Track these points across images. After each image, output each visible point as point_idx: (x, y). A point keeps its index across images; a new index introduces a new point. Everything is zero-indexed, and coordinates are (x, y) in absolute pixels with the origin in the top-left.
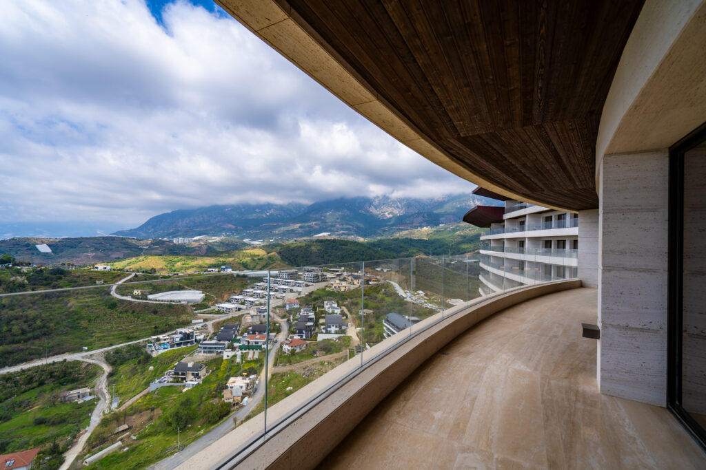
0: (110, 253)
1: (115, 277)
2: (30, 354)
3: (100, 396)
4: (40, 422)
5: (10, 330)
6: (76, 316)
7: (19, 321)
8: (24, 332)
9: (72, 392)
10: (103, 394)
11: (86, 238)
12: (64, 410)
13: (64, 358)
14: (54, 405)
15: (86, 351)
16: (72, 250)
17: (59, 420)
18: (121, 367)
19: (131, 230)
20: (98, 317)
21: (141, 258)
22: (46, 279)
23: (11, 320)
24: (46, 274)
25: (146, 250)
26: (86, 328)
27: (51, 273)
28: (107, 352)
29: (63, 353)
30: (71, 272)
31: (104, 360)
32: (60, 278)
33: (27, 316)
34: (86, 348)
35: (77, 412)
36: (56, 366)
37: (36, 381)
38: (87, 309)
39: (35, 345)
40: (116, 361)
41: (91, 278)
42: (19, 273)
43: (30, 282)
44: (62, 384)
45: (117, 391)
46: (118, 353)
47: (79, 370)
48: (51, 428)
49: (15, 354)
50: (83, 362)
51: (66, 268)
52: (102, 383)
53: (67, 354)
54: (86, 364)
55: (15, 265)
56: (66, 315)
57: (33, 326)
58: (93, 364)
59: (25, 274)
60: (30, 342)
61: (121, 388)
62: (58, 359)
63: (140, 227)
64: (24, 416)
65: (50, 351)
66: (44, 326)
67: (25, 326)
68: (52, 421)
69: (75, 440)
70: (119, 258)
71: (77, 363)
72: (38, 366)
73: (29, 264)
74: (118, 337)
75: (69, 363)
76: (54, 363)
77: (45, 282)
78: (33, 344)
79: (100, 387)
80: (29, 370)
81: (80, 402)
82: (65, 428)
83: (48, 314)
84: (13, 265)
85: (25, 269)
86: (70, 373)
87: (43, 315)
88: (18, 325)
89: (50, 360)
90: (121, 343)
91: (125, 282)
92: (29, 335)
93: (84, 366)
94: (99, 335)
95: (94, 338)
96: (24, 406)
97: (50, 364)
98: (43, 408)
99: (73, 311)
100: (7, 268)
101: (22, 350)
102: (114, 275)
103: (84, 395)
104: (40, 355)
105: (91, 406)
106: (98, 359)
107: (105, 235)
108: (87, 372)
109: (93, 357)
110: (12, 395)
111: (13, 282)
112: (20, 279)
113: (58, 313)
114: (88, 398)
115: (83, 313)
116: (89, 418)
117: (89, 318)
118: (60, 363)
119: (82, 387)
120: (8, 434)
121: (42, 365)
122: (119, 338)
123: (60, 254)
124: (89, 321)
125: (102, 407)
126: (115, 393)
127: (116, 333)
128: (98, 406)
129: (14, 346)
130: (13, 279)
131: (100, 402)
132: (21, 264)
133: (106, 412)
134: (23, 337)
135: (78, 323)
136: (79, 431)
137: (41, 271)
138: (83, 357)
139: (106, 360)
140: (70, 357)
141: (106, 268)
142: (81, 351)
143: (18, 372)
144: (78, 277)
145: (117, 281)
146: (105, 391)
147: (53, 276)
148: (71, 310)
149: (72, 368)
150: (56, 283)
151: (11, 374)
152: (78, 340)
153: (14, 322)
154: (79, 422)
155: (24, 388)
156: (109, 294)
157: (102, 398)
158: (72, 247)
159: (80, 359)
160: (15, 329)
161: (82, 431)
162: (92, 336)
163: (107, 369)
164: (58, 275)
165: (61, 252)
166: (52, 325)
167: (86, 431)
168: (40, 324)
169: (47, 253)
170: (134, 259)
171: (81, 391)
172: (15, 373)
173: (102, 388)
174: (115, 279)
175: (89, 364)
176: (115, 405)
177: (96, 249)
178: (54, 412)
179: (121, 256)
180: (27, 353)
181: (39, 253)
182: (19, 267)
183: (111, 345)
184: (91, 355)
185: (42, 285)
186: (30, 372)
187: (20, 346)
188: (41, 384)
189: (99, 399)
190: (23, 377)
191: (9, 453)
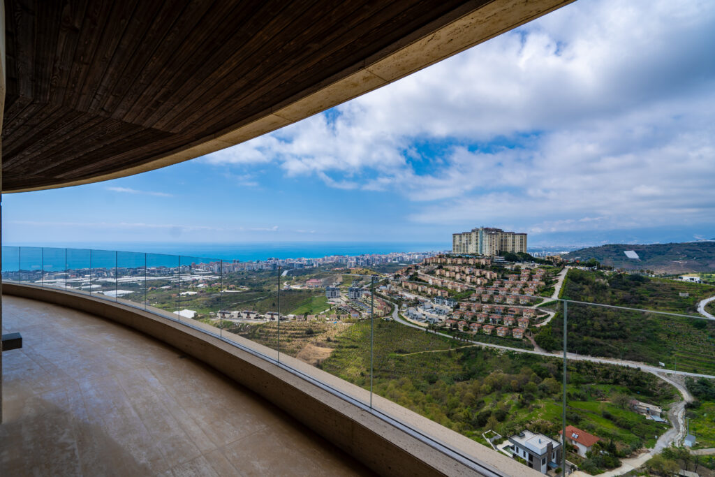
0: (708, 262)
1: (705, 292)
2: (608, 351)
3: (673, 424)
4: (608, 417)
5: (593, 325)
6: (654, 327)
7: (599, 319)
8: (603, 330)
9: (640, 403)
10: (677, 423)
11: (677, 244)
12: (631, 418)
13: (638, 366)
14: (623, 408)
15: (664, 368)
16: (659, 257)
17: (624, 424)
18: (707, 403)
20: (679, 333)
22: (625, 284)
23: (594, 316)
24: (625, 279)
26: (665, 343)
27: (630, 279)
28: (689, 377)
29: (639, 361)
30: (650, 280)
31: (685, 386)
32: (639, 285)
33: (606, 316)
34: (663, 365)
35: (643, 426)
36: (630, 371)
37: (612, 378)
38: (666, 322)
39: (612, 345)
40: (699, 393)
41: (673, 289)
42: (602, 275)
43: (611, 285)
44: (635, 391)
45: (695, 429)
46: (704, 384)
47: (654, 385)
48: (615, 428)
49: (596, 347)
50: (658, 378)
51: (644, 275)
52: (678, 412)
53: (642, 363)
54: (662, 382)
55: (599, 268)
56: (643, 323)
57: (611, 326)
58: (670, 385)
59: (607, 278)
60: (608, 340)
61: (701, 428)
62: (633, 365)
64: (596, 404)
65: (625, 355)
66: (621, 329)
67: (605, 324)
68: (618, 421)
69: (635, 453)
71: (651, 376)
72: (614, 365)
73: (610, 269)
74: (706, 364)
75: (643, 373)
76: (628, 368)
77: (624, 287)
78: (611, 343)
79: (675, 414)
80: (607, 365)
81: (649, 418)
82: (627, 435)
83: (625, 318)
84: (598, 269)
85: (607, 273)
86: (645, 384)
87: (620, 318)
88: (599, 321)
89: (625, 363)
90: (709, 374)
92: (608, 333)
93: (659, 382)
94: (680, 355)
95: (673, 356)
96: (599, 395)
97: (624, 367)
98: (613, 406)
99: (650, 321)
100: (593, 270)
101: (601, 345)
102: (704, 289)
103: (653, 413)
104: (616, 356)
105: (659, 429)
106: (676, 382)
107: (703, 240)
108: (663, 391)
109: (672, 377)
110: (592, 382)
111: (597, 283)
112: (603, 281)
113: (636, 320)
114: (658, 419)
115: (661, 325)
116: (655, 440)
117: (669, 333)
118: (634, 369)
119: (654, 404)
120: (582, 412)
121: (618, 365)
122: (707, 367)
123: (648, 261)
124: (669, 335)
125: (672, 436)
126: (692, 430)
127: (703, 359)
128: (668, 433)
129: (595, 339)
130: (597, 280)
131: (671, 431)
132: (605, 268)
133: (677, 445)
134: (603, 334)
135: (656, 335)
136: (640, 446)
137: (620, 275)
138: (659, 373)
139: (687, 387)
140: (645, 368)
141: (693, 279)
142: (658, 366)
143: (597, 364)
144: (658, 286)
145: (707, 297)
146: (681, 421)
147: (631, 282)
148: (649, 319)
149: (647, 380)
150: (635, 289)
151: (592, 363)
152: (654, 353)
153: (595, 318)
154: (644, 438)
155: (602, 380)
156: (695, 310)
157: (674, 427)
158: (660, 254)
159: (656, 374)
160: (597, 324)
161: (644, 449)
162: (672, 354)
163: (687, 397)
164: (636, 282)
165: (649, 259)
166: (628, 329)
167: (649, 452)
168: (617, 325)
169: (635, 259)
171: (651, 407)
172: (595, 363)
173: (677, 416)
174: (706, 294)
175: (665, 383)
176: (688, 443)
177: (689, 257)
178: (621, 415)
180: (606, 349)
181: (627, 259)
182: (602, 271)
183: (695, 372)
184: (669, 374)
185: (622, 289)
186: (607, 368)
187: (600, 341)
188: (616, 382)
189: (670, 426)
190: (601, 369)
191: (578, 428)
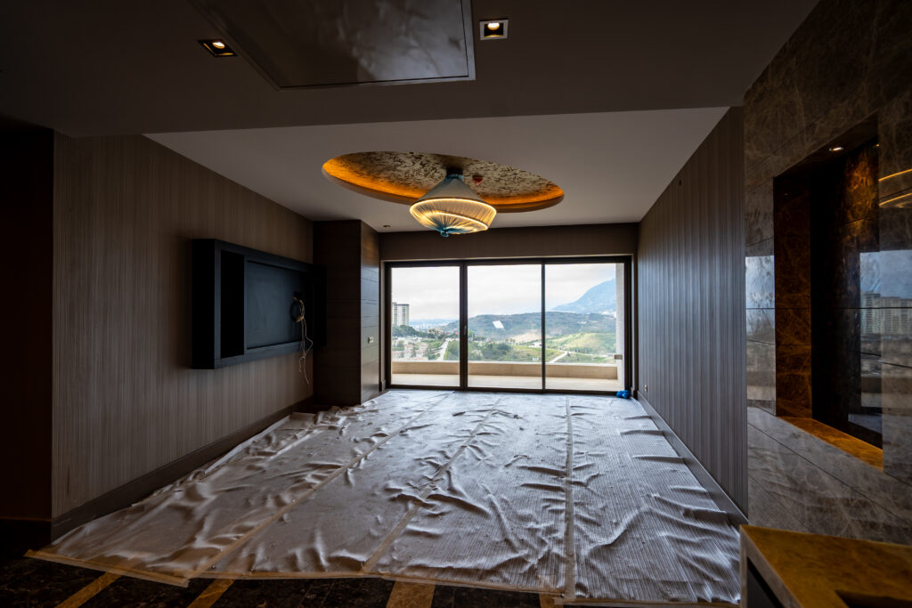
1: (549, 355)
11: (530, 314)
19: (570, 304)
21: (578, 335)
24: (495, 349)
25: (584, 325)
27: (499, 348)
30: (512, 348)
32: (505, 354)
41: (529, 355)
42: (477, 346)
43: (484, 355)
51: (508, 344)
55: (474, 339)
63: (580, 299)
70: (557, 335)
73: (483, 339)
77: (494, 356)
85: (481, 343)
91: (558, 361)
112: (477, 352)
123: (510, 330)
132: (479, 339)
137: (491, 345)
147: (500, 350)
150: (502, 358)
158: (518, 323)
164: (503, 350)
165: (510, 328)
169: (500, 329)
170: (571, 336)
179: (560, 333)
181: (495, 329)
